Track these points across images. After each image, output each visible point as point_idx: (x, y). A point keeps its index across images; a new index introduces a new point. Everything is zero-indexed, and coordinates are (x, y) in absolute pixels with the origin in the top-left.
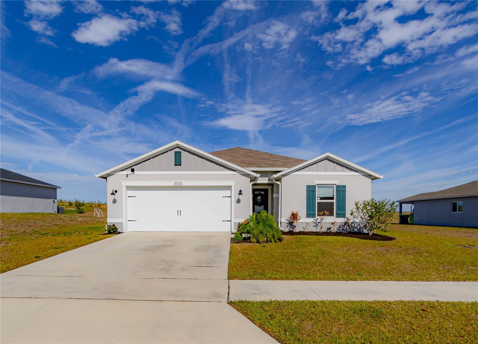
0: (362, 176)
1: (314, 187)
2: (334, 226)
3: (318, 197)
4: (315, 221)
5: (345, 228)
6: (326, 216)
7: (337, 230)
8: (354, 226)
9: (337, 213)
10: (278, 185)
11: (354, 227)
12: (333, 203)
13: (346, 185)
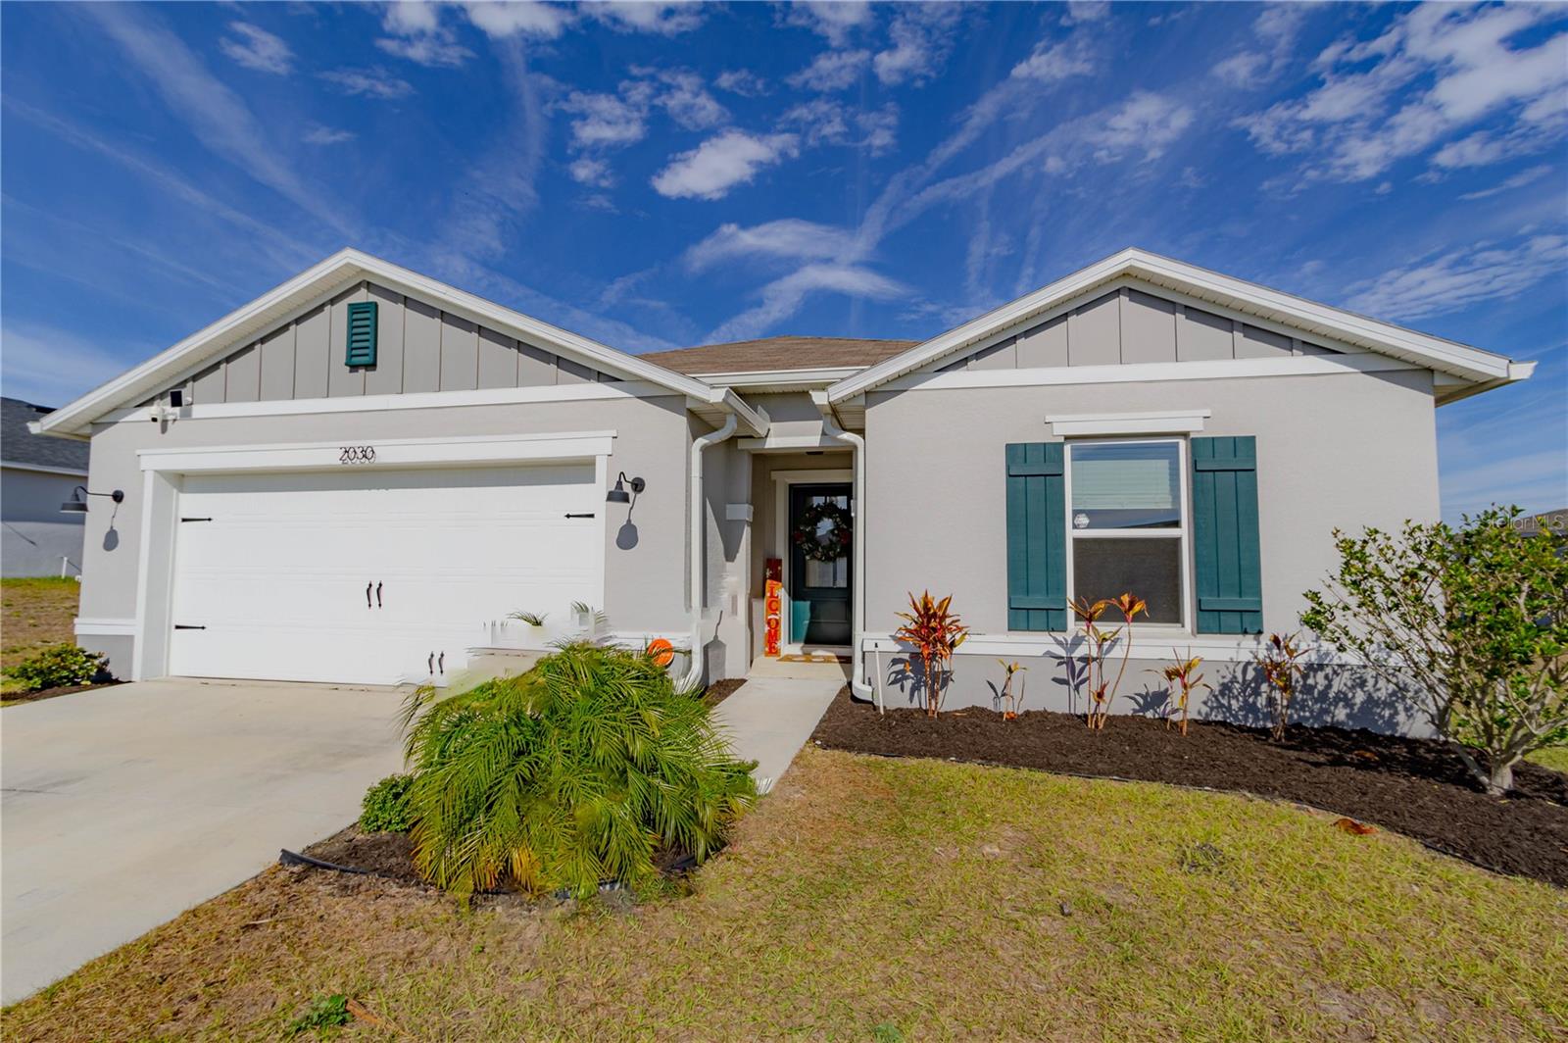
1: (1051, 452)
2: (1185, 686)
3: (1076, 513)
4: (1062, 652)
5: (1261, 701)
6: (1126, 620)
7: (1205, 709)
8: (1329, 686)
9: (1199, 602)
11: (1324, 694)
13: (1253, 439)
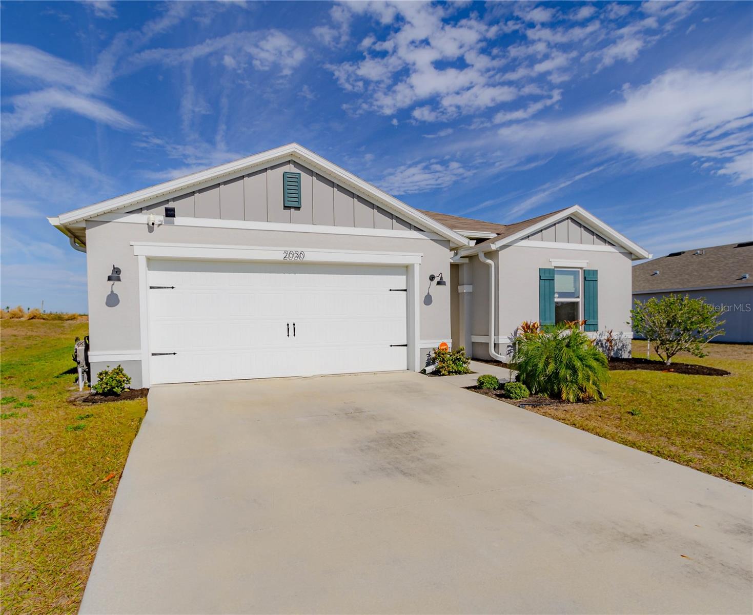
0: (620, 254)
1: (552, 272)
3: (557, 293)
8: (610, 345)
9: (584, 323)
10: (488, 266)
11: (609, 348)
12: (576, 304)
13: (597, 271)
